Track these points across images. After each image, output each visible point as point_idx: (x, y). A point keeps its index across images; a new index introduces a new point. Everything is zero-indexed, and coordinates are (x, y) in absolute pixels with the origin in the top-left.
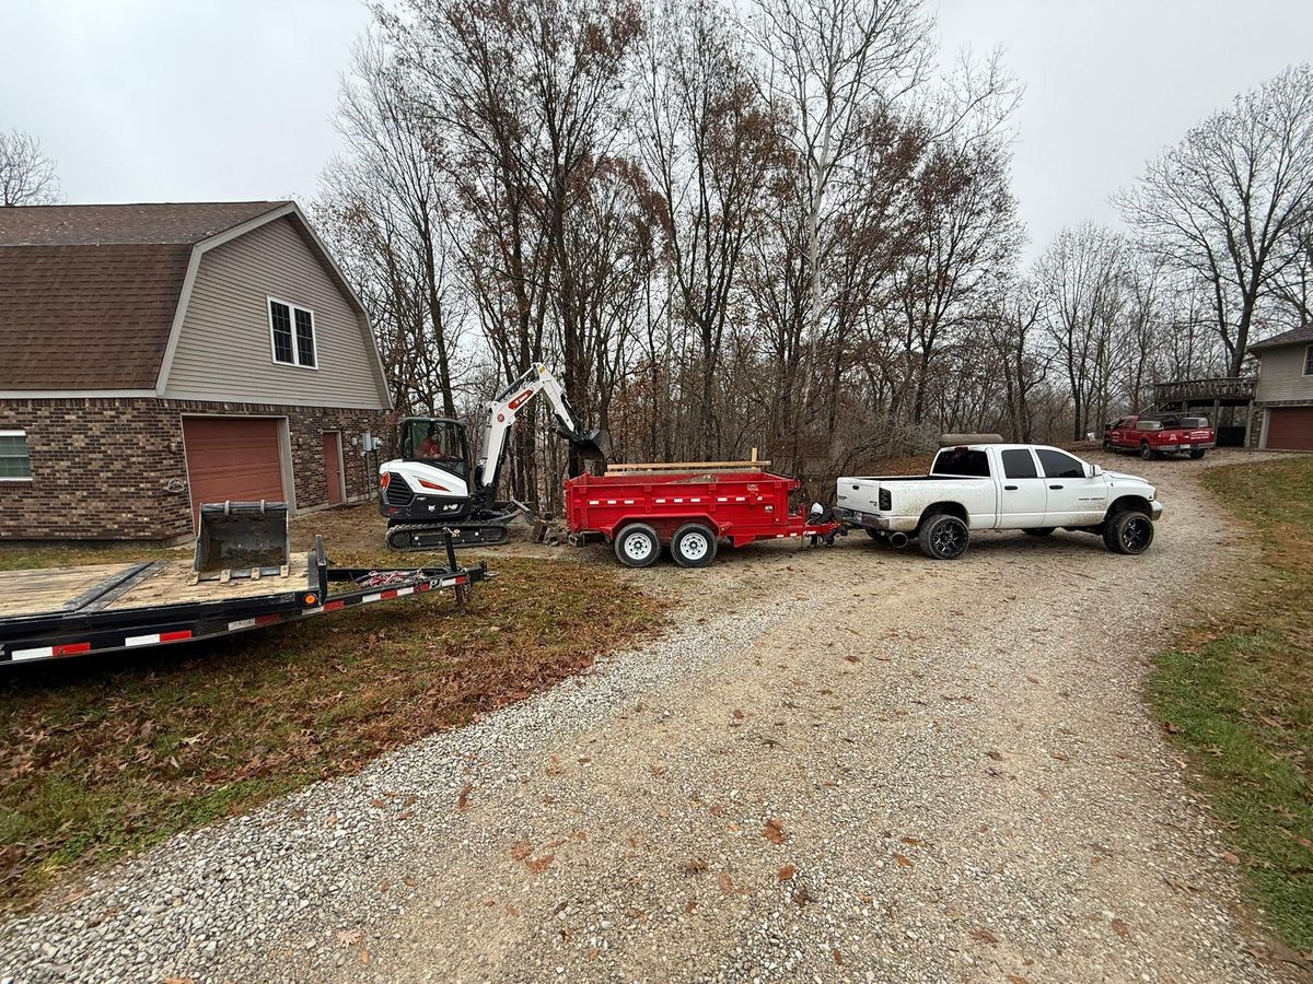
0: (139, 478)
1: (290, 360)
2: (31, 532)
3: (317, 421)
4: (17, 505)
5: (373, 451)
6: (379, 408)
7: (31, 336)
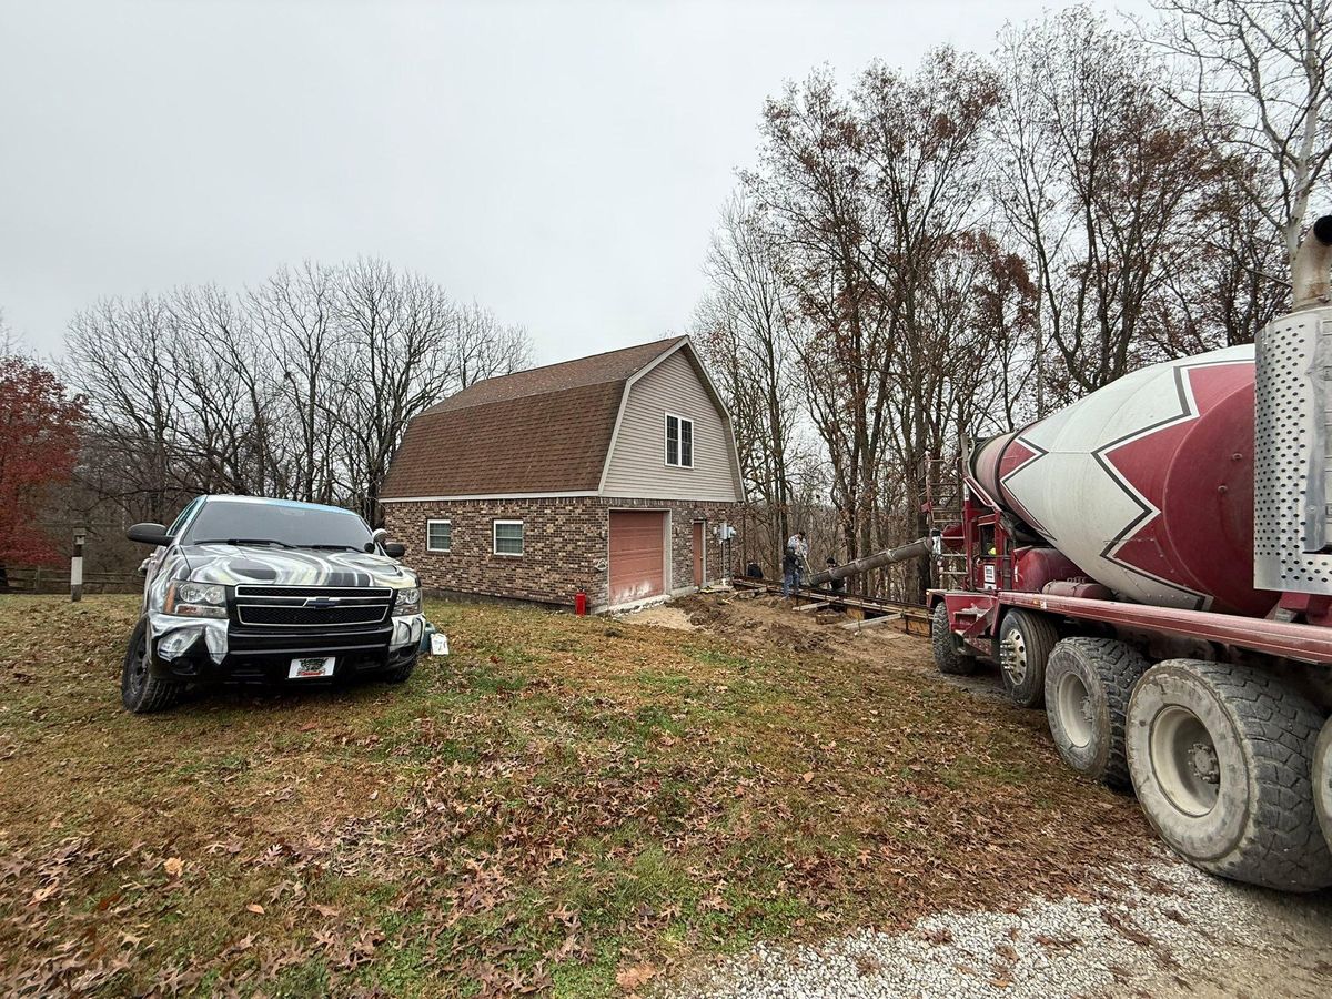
0: (581, 558)
1: (676, 462)
2: (518, 594)
3: (690, 512)
4: (513, 573)
5: (728, 539)
6: (734, 500)
7: (532, 455)
